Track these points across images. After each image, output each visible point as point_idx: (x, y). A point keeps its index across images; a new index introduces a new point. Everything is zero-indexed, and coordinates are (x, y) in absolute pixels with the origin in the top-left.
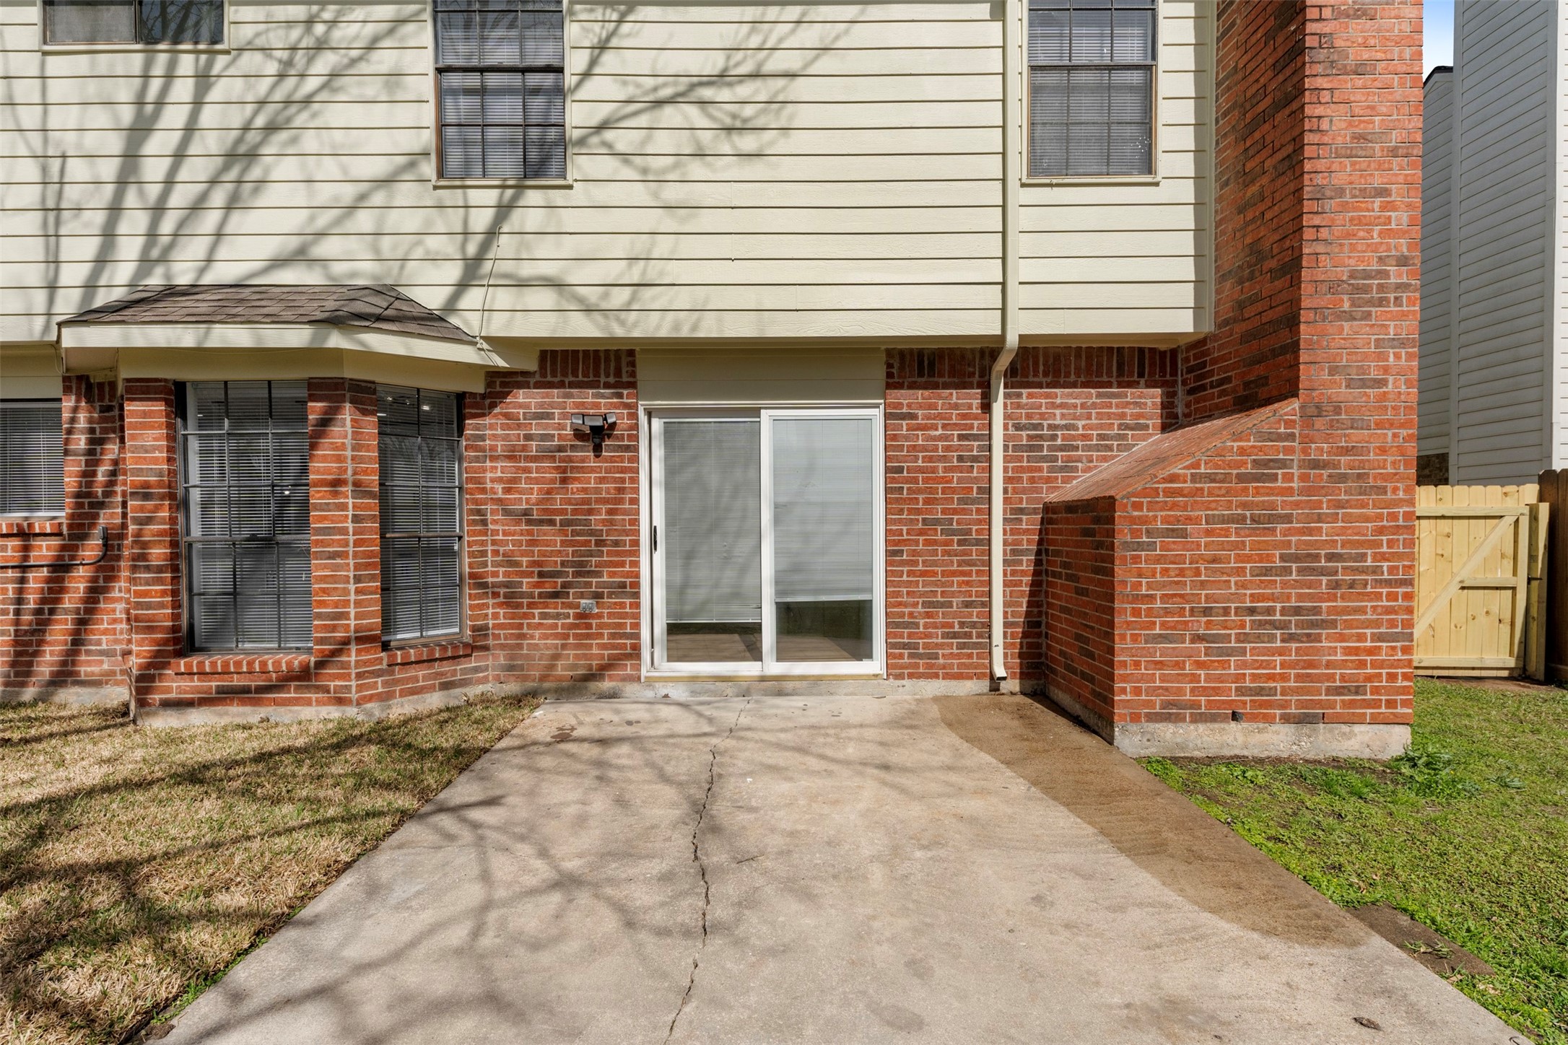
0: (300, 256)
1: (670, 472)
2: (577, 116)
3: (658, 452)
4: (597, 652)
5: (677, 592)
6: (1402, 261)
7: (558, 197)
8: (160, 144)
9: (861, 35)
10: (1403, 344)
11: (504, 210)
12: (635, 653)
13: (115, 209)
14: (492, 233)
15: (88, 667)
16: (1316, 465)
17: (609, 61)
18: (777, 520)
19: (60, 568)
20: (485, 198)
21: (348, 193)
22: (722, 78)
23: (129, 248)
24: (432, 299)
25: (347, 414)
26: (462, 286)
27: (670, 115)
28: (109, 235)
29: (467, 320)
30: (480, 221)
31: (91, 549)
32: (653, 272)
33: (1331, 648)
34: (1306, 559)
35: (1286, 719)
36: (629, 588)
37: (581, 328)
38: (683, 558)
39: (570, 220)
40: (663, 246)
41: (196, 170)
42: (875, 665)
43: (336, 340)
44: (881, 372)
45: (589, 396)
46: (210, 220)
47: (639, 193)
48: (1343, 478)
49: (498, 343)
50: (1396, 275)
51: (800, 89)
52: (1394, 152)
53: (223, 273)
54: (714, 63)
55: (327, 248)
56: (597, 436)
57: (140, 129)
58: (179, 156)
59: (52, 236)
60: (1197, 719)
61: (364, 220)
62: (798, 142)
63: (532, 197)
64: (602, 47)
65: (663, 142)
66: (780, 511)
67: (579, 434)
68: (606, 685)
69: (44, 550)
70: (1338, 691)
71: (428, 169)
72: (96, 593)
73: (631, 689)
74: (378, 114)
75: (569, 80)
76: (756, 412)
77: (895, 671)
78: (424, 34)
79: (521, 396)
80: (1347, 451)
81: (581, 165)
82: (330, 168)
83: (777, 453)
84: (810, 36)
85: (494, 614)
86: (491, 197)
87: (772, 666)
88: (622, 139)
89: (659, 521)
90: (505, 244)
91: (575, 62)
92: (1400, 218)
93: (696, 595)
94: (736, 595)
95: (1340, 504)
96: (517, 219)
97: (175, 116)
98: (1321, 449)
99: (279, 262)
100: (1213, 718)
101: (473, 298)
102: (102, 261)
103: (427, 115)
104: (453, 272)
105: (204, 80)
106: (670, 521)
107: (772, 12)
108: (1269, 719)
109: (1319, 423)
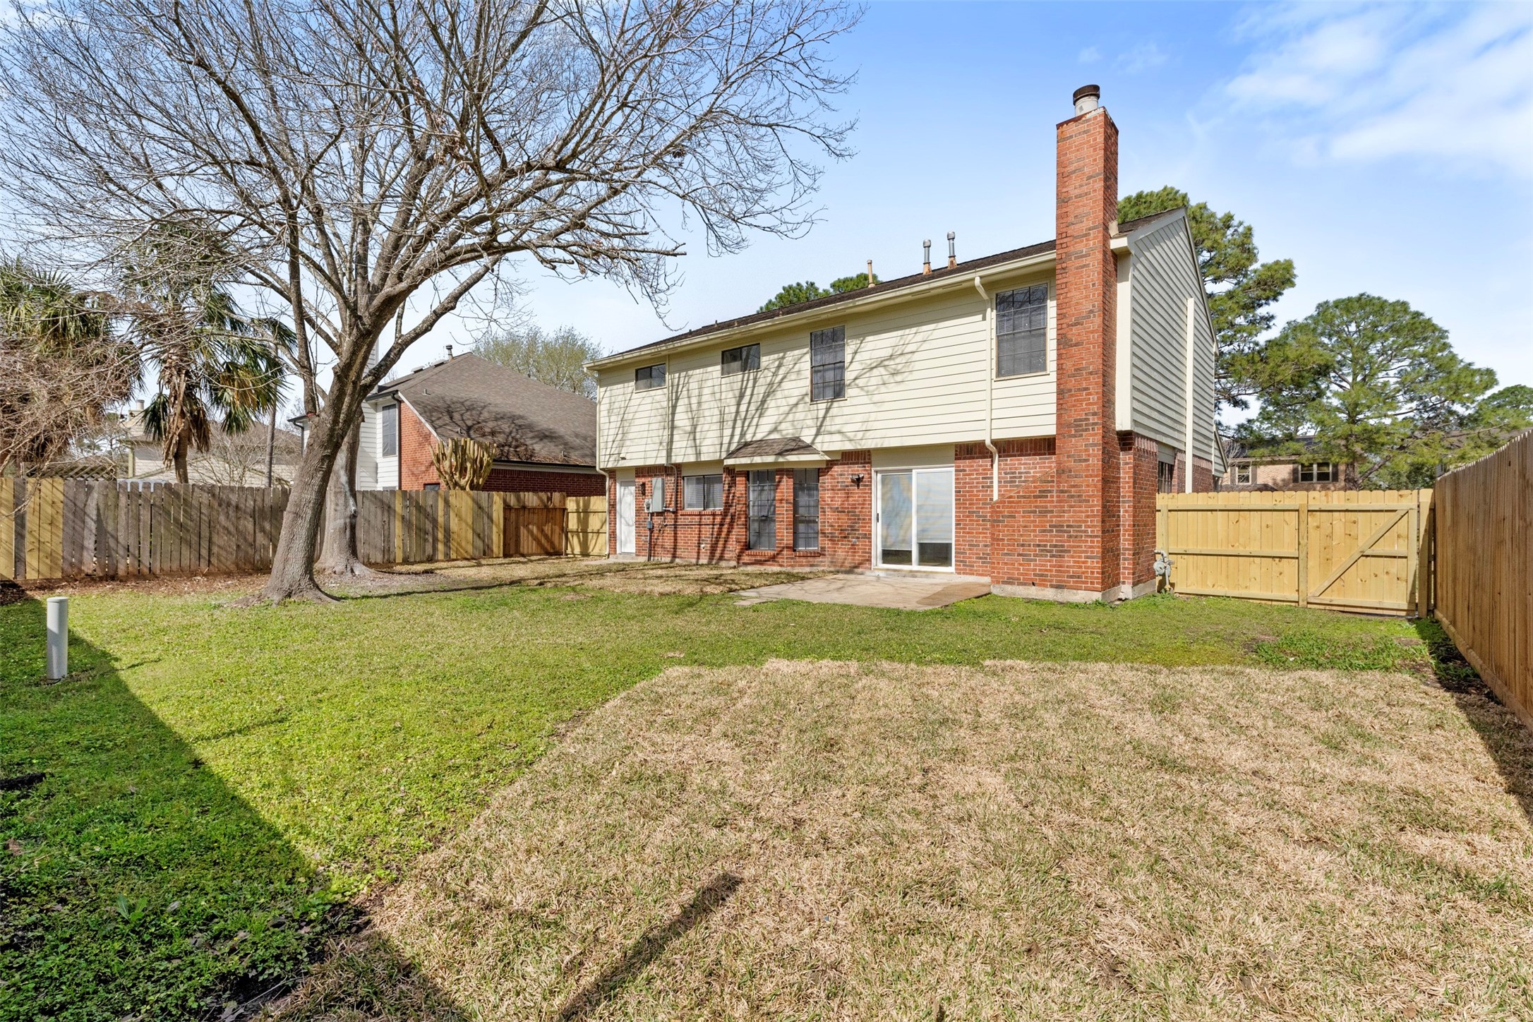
0: (775, 430)
1: (883, 495)
2: (849, 376)
3: (879, 487)
4: (858, 559)
5: (885, 540)
6: (1095, 414)
7: (842, 403)
8: (746, 399)
9: (937, 334)
10: (1095, 445)
11: (828, 410)
12: (869, 560)
13: (735, 421)
14: (824, 418)
15: (726, 556)
16: (1062, 492)
17: (858, 357)
18: (918, 511)
19: (722, 525)
20: (823, 406)
21: (787, 409)
22: (891, 357)
23: (738, 431)
24: (808, 440)
25: (785, 478)
26: (817, 435)
27: (875, 372)
28: (734, 428)
29: (818, 446)
30: (821, 414)
31: (728, 520)
32: (869, 426)
33: (1069, 561)
34: (1059, 527)
35: (1052, 586)
36: (868, 537)
37: (848, 446)
38: (887, 525)
39: (846, 411)
40: (873, 417)
41: (753, 407)
42: (952, 569)
43: (781, 460)
44: (953, 453)
45: (856, 467)
46: (755, 420)
47: (866, 400)
48: (1072, 496)
49: (827, 453)
50: (1092, 419)
51: (916, 356)
52: (1091, 373)
53: (758, 437)
54: (888, 352)
55: (783, 426)
56: (858, 481)
57: (742, 396)
58: (749, 403)
59: (722, 429)
60: (1020, 584)
61: (790, 417)
62: (916, 375)
63: (835, 404)
64: (856, 353)
65: (874, 381)
66: (919, 508)
67: (853, 481)
68: (860, 570)
69: (718, 519)
70: (1071, 577)
71: (808, 399)
72: (729, 532)
73: (868, 573)
74: (794, 384)
75: (846, 365)
76: (911, 470)
77: (958, 572)
78: (808, 357)
79: (836, 468)
80: (1074, 486)
81: (849, 392)
82: (784, 402)
83: (918, 485)
84: (919, 337)
85: (828, 544)
86: (824, 406)
87: (915, 566)
88: (860, 382)
89: (880, 512)
90: (827, 422)
91: (848, 359)
92: (1093, 398)
93: (891, 540)
94: (904, 541)
95: (1071, 506)
96: (832, 412)
97: (748, 392)
98: (1064, 486)
99: (771, 432)
100: (1025, 584)
101: (819, 439)
102: (732, 436)
103: (808, 382)
104: (814, 431)
105: (755, 380)
106: (883, 512)
107: (907, 331)
108: (1045, 586)
109: (1064, 476)
